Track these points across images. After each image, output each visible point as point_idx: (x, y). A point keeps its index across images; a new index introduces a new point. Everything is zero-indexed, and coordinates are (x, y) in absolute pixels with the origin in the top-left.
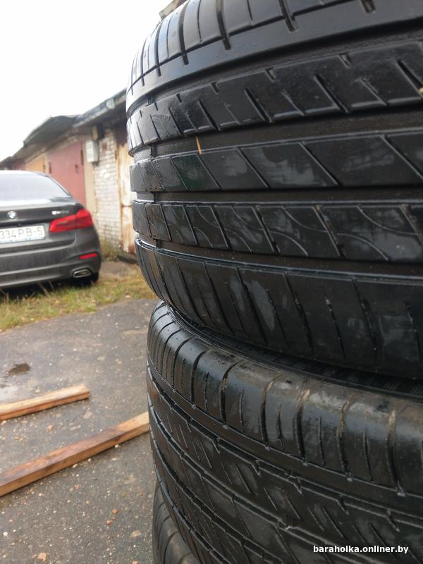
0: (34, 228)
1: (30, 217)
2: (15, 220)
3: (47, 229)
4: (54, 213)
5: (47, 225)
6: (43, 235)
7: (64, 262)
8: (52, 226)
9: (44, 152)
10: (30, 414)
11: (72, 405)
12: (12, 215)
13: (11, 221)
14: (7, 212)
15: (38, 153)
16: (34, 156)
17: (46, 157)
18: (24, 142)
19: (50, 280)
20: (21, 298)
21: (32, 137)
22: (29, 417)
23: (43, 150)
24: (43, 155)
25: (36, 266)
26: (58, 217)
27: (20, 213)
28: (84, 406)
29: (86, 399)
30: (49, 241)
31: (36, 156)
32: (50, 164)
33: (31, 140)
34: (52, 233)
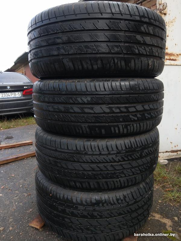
0: (17, 93)
1: (15, 89)
2: (10, 89)
3: (22, 94)
4: (25, 87)
5: (22, 92)
6: (20, 96)
7: (28, 106)
8: (24, 93)
9: (23, 67)
10: (12, 148)
11: (27, 146)
12: (9, 87)
13: (8, 90)
14: (7, 86)
15: (21, 67)
16: (19, 68)
17: (24, 69)
18: (15, 63)
19: (23, 113)
20: (11, 119)
21: (18, 60)
22: (11, 148)
23: (23, 66)
24: (22, 68)
25: (17, 108)
26: (26, 89)
27: (11, 87)
28: (30, 146)
29: (32, 144)
30: (23, 98)
31: (20, 69)
32: (25, 71)
33: (18, 62)
34: (24, 95)
